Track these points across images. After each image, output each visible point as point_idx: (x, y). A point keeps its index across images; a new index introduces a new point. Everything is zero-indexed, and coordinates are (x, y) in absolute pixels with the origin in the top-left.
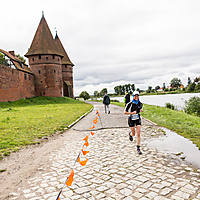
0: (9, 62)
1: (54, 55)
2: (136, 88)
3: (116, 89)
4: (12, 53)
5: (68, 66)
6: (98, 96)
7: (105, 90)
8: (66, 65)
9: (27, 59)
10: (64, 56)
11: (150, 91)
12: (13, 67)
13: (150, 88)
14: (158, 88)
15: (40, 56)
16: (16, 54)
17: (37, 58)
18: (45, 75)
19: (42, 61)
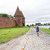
0: (10, 18)
1: (20, 16)
2: (41, 24)
3: (36, 24)
5: (24, 18)
8: (23, 18)
9: (14, 17)
10: (23, 16)
11: (45, 25)
12: (11, 19)
13: (45, 24)
14: (47, 24)
15: (17, 16)
17: (16, 17)
18: (18, 21)
19: (17, 17)
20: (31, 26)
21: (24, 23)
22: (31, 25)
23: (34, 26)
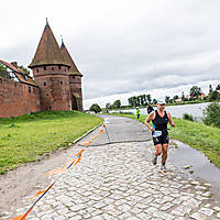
0: (11, 74)
1: (60, 66)
2: (152, 99)
3: (130, 100)
4: (15, 64)
5: (76, 77)
6: (111, 108)
7: (118, 103)
8: (74, 76)
9: (31, 71)
10: (71, 66)
11: (169, 101)
13: (168, 98)
14: (177, 97)
15: (45, 66)
16: (19, 65)
17: (42, 69)
18: (51, 87)
19: (47, 72)
20: (109, 107)
21: (77, 95)
22: (112, 104)
23: (124, 107)
